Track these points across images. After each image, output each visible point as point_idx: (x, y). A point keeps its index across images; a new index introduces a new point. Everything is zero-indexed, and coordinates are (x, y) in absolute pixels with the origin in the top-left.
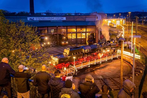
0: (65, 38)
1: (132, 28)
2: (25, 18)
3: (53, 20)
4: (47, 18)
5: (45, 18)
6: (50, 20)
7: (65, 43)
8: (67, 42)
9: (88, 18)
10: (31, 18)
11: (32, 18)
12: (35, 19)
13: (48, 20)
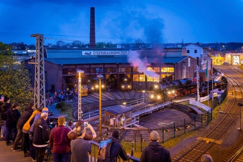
0: (126, 80)
2: (79, 52)
3: (117, 54)
4: (109, 52)
5: (107, 52)
6: (114, 54)
7: (126, 87)
8: (129, 87)
9: (169, 52)
10: (86, 52)
11: (88, 52)
12: (92, 54)
13: (111, 54)
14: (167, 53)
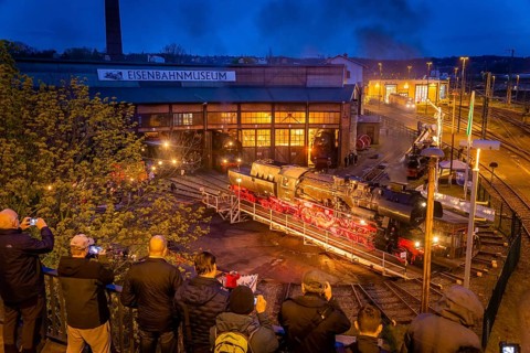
0: (231, 144)
1: (471, 112)
2: (89, 71)
3: (188, 79)
4: (167, 72)
5: (162, 72)
6: (180, 79)
7: (232, 161)
8: (239, 160)
9: (315, 74)
10: (109, 71)
11: (114, 71)
12: (125, 77)
13: (172, 79)
14: (309, 77)
